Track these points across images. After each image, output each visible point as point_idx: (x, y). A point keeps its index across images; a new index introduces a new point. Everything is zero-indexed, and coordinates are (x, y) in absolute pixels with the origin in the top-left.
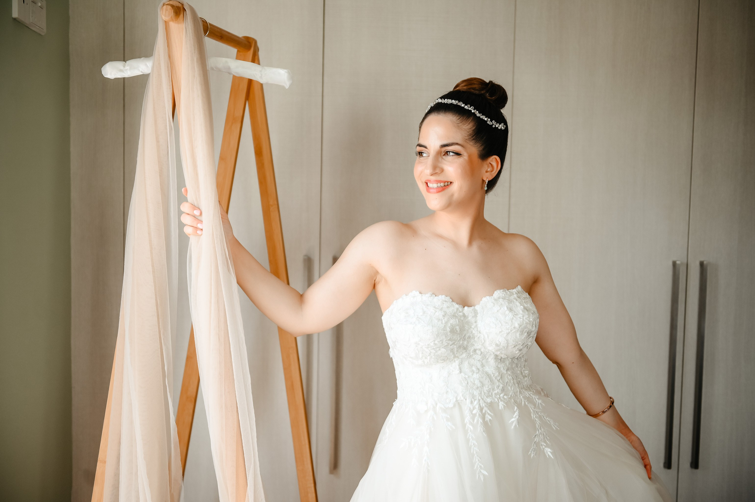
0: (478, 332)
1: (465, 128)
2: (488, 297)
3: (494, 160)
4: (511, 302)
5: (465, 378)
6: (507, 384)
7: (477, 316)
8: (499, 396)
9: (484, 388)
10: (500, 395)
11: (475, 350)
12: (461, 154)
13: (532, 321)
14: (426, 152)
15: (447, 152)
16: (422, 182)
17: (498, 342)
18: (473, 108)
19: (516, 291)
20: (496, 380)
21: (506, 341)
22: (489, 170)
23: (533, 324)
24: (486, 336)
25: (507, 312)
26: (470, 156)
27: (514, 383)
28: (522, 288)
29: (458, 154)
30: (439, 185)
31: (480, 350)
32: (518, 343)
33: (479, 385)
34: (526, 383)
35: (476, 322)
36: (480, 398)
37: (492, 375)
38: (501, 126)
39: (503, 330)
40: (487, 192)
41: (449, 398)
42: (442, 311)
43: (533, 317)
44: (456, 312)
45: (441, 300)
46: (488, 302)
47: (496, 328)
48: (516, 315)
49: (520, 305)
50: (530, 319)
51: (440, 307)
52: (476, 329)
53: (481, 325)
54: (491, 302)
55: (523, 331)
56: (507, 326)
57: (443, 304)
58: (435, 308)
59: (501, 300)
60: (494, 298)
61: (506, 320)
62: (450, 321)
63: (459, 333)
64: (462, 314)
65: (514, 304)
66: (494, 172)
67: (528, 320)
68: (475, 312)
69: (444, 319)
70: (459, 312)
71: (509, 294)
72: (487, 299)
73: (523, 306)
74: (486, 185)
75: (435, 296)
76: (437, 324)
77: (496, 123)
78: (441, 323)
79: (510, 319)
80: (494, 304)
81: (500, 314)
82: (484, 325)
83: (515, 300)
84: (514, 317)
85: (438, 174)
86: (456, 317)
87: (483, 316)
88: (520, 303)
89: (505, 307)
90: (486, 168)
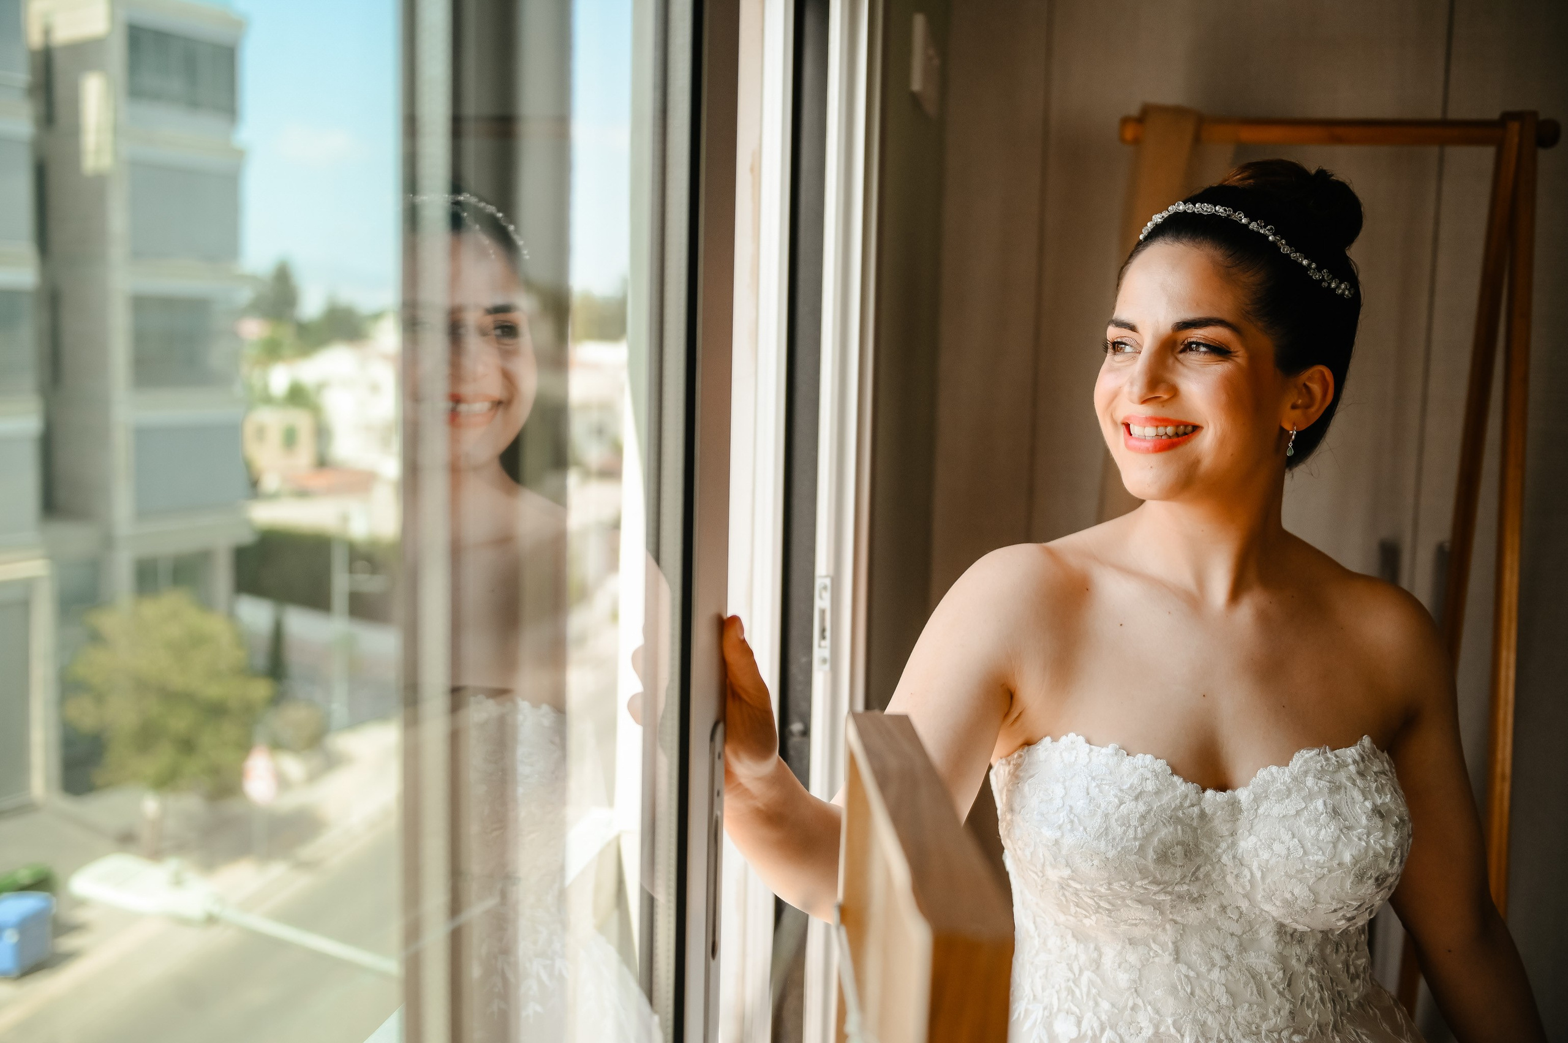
0: (1236, 861)
2: (1274, 768)
3: (1317, 376)
4: (1339, 788)
5: (1187, 977)
6: (1303, 1000)
7: (1239, 817)
8: (1280, 1034)
9: (1239, 1010)
10: (1281, 1031)
11: (1223, 908)
12: (1230, 352)
13: (1391, 849)
14: (1133, 343)
15: (1191, 343)
16: (1115, 423)
17: (1288, 896)
18: (1271, 228)
19: (1355, 753)
20: (1275, 992)
21: (1312, 895)
22: (1300, 402)
23: (1394, 858)
24: (1258, 875)
25: (1324, 818)
26: (1253, 358)
27: (1322, 999)
28: (1374, 741)
29: (1219, 351)
30: (1161, 430)
31: (1237, 908)
32: (1345, 903)
33: (1224, 1001)
34: (1356, 996)
35: (1233, 834)
36: (1222, 1036)
37: (1265, 978)
38: (1343, 289)
39: (1306, 866)
40: (1292, 462)
41: (1139, 1023)
42: (1141, 803)
43: (1397, 837)
44: (1179, 804)
45: (1142, 767)
46: (1273, 782)
47: (1287, 859)
48: (1348, 828)
49: (1362, 800)
50: (1386, 842)
51: (1136, 788)
52: (1233, 852)
53: (1246, 844)
54: (1281, 783)
55: (1365, 873)
56: (1319, 857)
57: (1146, 779)
58: (1121, 790)
59: (1310, 781)
60: (1292, 773)
61: (1317, 840)
62: (1159, 832)
63: (1181, 864)
64: (1196, 809)
65: (1346, 796)
66: (1313, 409)
67: (1381, 845)
68: (1235, 807)
69: (1142, 825)
70: (1187, 803)
71: (1336, 763)
72: (1272, 774)
73: (1371, 803)
74: (1290, 445)
75: (1128, 755)
76: (1122, 839)
77: (1331, 279)
78: (1132, 836)
79: (1329, 839)
80: (1289, 790)
81: (1304, 822)
82: (1256, 844)
83: (1349, 784)
84: (1344, 835)
85: (1161, 399)
86: (1178, 821)
87: (1256, 821)
88: (1365, 794)
89: (1319, 804)
90: (1293, 397)
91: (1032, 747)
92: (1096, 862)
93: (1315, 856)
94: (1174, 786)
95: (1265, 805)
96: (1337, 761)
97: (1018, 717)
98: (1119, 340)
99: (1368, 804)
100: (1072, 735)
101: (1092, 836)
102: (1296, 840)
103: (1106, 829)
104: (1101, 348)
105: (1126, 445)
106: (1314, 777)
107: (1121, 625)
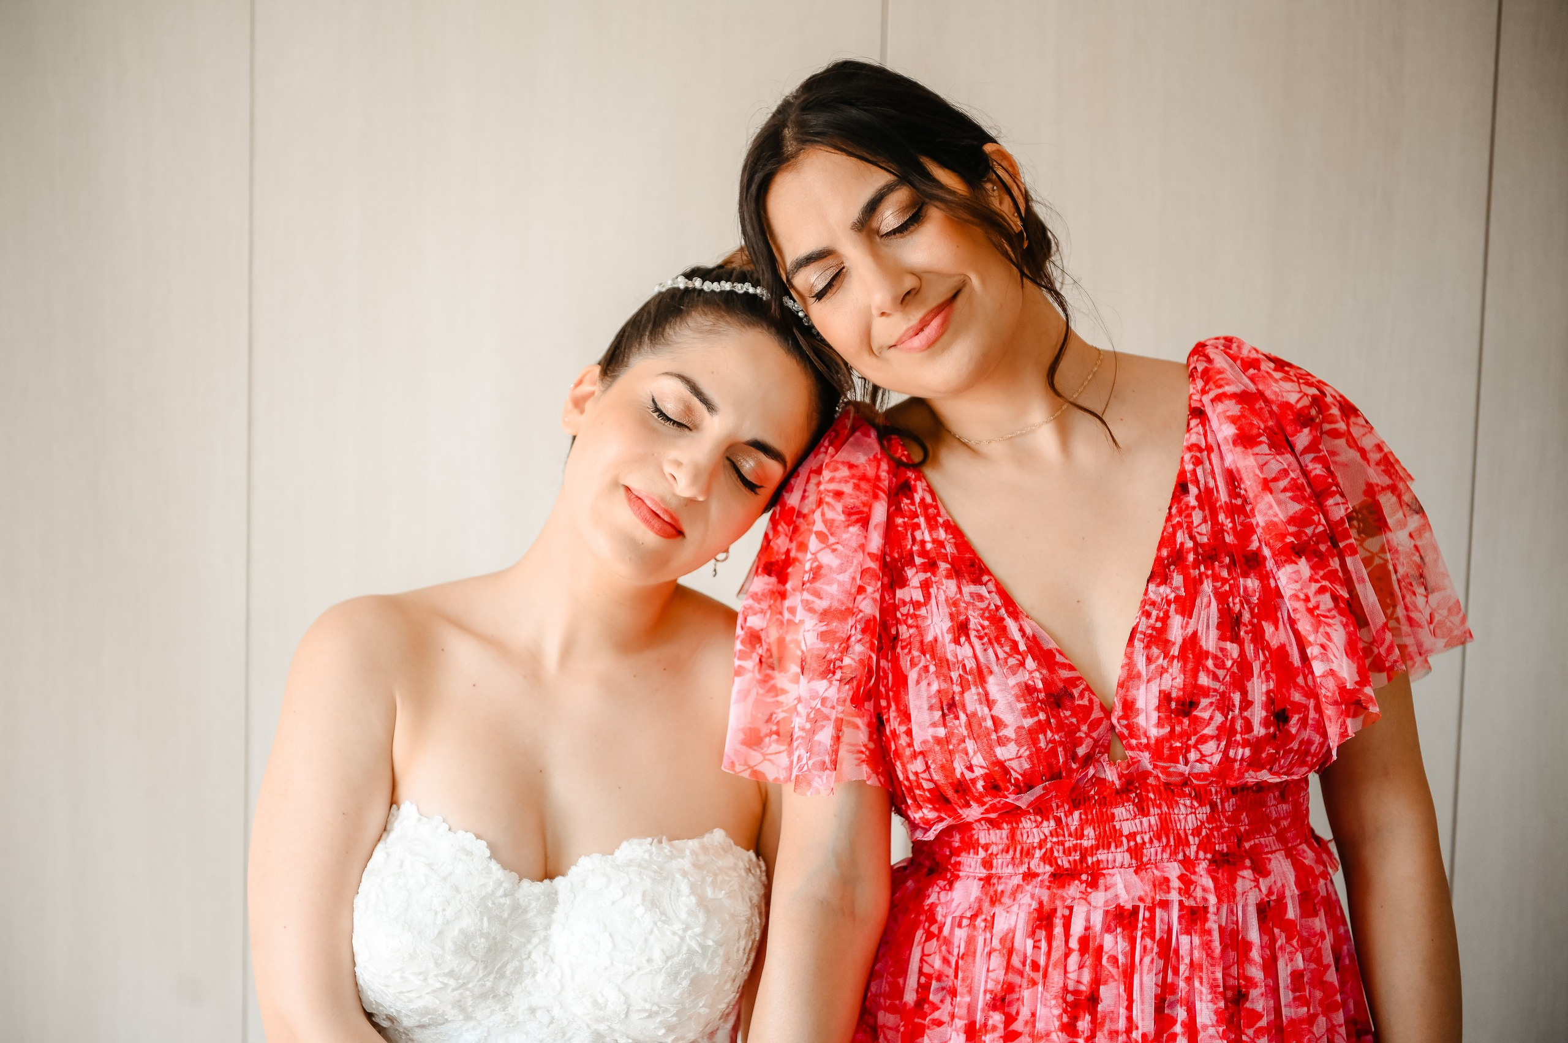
0: (547, 957)
2: (598, 857)
4: (665, 878)
7: (555, 909)
11: (533, 1011)
17: (599, 997)
19: (697, 846)
21: (622, 996)
24: (568, 973)
28: (728, 836)
31: (548, 1011)
32: (660, 1007)
35: (547, 927)
39: (615, 963)
42: (449, 886)
43: (722, 936)
44: (490, 893)
45: (459, 846)
46: (594, 870)
47: (598, 955)
51: (447, 868)
52: (545, 948)
53: (559, 939)
56: (629, 952)
57: (461, 860)
58: (431, 869)
59: (633, 871)
60: (615, 862)
61: (629, 933)
62: (462, 920)
64: (509, 900)
68: (553, 899)
69: (446, 911)
70: (500, 893)
72: (595, 863)
75: (449, 830)
76: (420, 922)
78: (429, 923)
80: (609, 880)
86: (486, 911)
87: (571, 913)
93: (626, 951)
94: (489, 872)
95: (583, 897)
102: (607, 933)
103: (406, 909)
107: (474, 685)
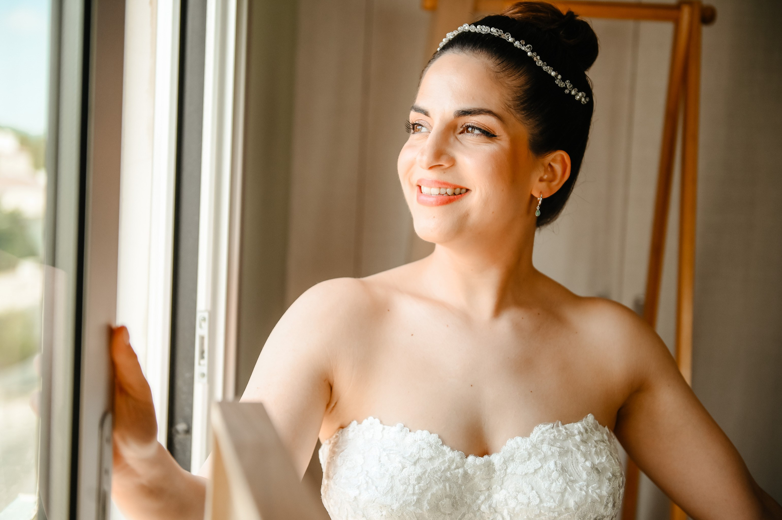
0: (492, 509)
1: (510, 83)
2: (519, 439)
3: (559, 158)
4: (567, 452)
7: (493, 475)
12: (496, 136)
14: (426, 125)
15: (468, 127)
16: (411, 184)
18: (530, 47)
19: (581, 427)
22: (545, 177)
23: (607, 503)
25: (555, 475)
26: (514, 141)
28: (596, 418)
29: (488, 134)
30: (443, 191)
35: (489, 488)
38: (580, 96)
39: (542, 511)
42: (418, 466)
43: (610, 488)
44: (447, 467)
45: (420, 440)
46: (518, 448)
47: (528, 506)
48: (573, 482)
49: (584, 461)
50: (601, 492)
51: (415, 456)
52: (489, 502)
53: (499, 496)
54: (524, 449)
55: (585, 515)
56: (551, 504)
57: (423, 449)
58: (404, 458)
59: (545, 447)
60: (532, 442)
61: (550, 491)
62: (432, 488)
63: (449, 512)
64: (461, 471)
65: (572, 457)
66: (554, 183)
67: (597, 493)
68: (490, 468)
69: (419, 483)
70: (453, 467)
71: (565, 434)
72: (517, 443)
73: (591, 463)
74: (538, 208)
75: (410, 431)
76: (404, 494)
77: (571, 88)
78: (411, 492)
79: (559, 490)
80: (530, 455)
81: (540, 478)
82: (505, 495)
83: (574, 449)
84: (569, 487)
85: (443, 167)
86: (447, 480)
87: (506, 478)
88: (586, 456)
89: (551, 464)
90: (540, 173)
91: (345, 429)
92: (384, 513)
93: (548, 503)
94: (443, 453)
95: (512, 466)
96: (566, 433)
97: (334, 407)
98: (417, 122)
99: (588, 464)
100: (371, 418)
101: (381, 493)
102: (534, 491)
103: (392, 487)
104: (404, 128)
105: (418, 200)
106: (548, 444)
107: (412, 335)
